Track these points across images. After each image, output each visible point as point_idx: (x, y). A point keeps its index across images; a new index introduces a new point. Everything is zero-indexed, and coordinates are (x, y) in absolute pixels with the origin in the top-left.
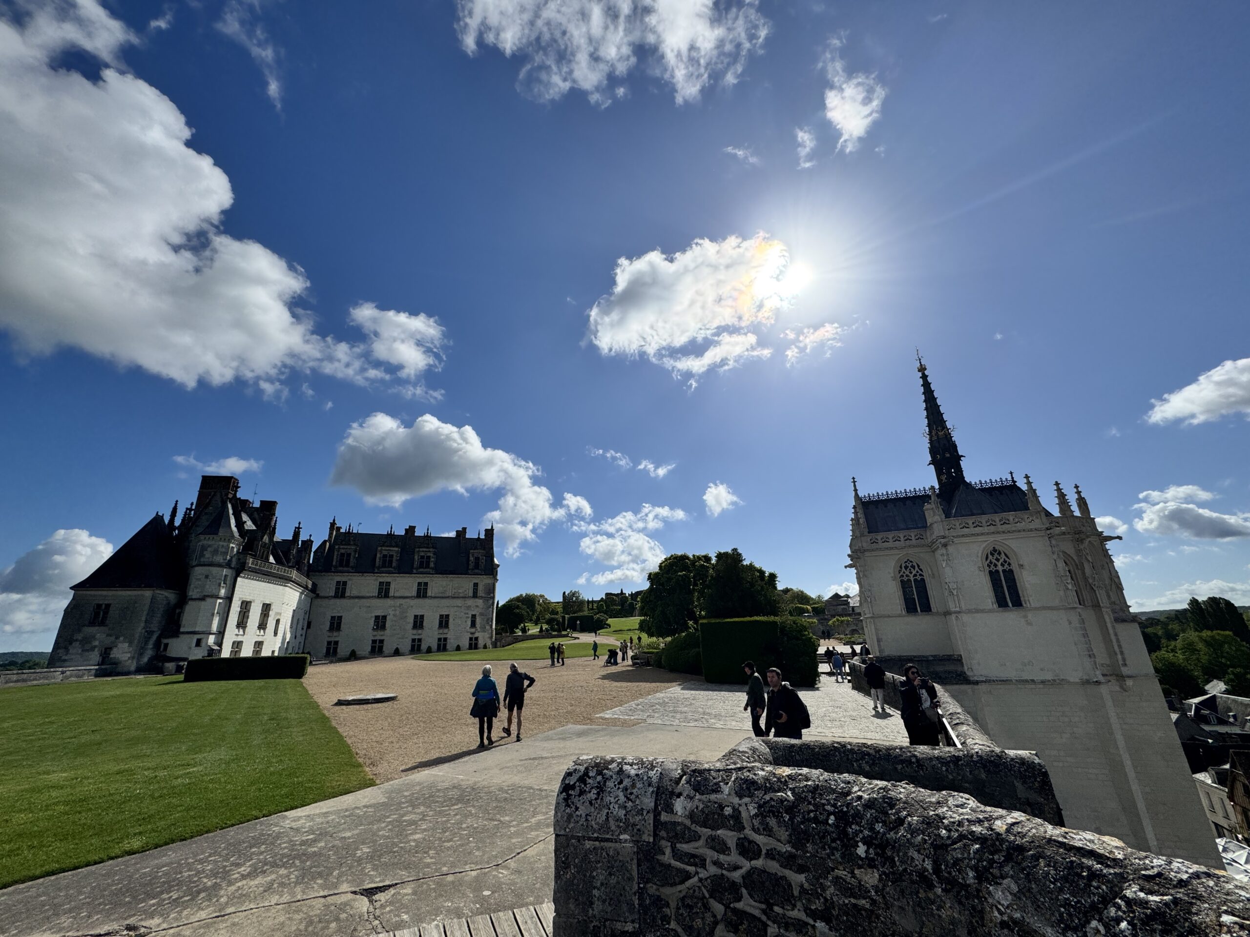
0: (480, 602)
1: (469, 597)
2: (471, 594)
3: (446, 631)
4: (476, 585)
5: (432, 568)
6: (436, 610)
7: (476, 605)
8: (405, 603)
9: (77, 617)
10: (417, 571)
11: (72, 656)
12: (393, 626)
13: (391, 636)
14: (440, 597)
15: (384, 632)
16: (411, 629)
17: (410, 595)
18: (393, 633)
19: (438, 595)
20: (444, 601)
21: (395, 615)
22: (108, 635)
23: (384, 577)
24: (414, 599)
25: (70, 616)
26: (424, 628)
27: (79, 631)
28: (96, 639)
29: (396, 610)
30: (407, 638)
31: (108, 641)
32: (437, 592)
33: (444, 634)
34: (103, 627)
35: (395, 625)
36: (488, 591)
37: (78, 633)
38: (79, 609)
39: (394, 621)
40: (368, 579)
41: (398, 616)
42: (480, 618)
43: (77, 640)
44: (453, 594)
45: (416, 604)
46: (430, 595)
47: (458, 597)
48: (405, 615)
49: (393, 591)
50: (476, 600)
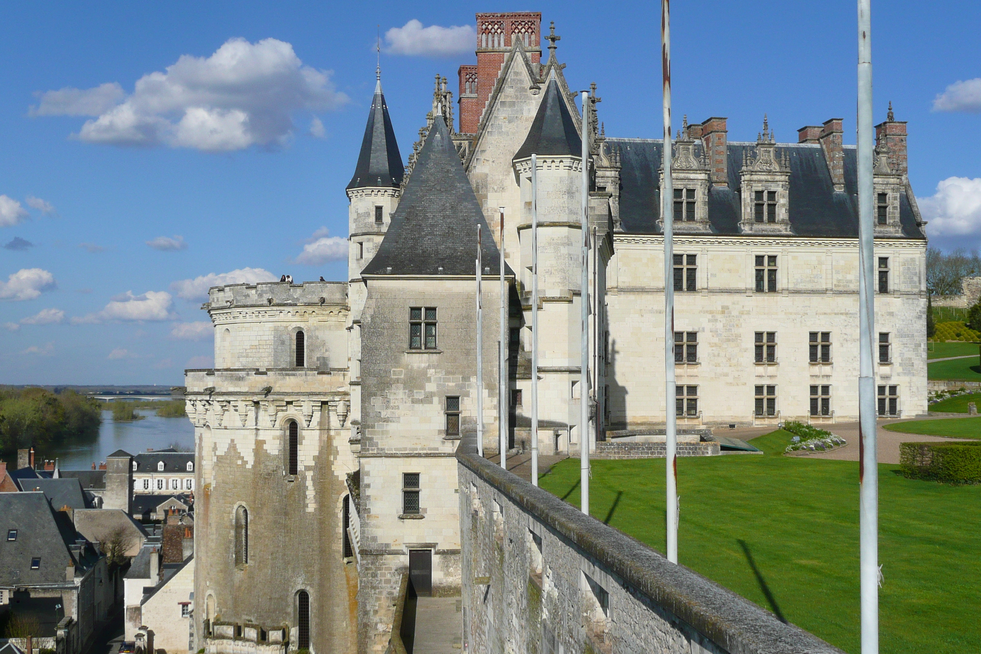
0: (895, 303)
3: (826, 369)
4: (884, 261)
6: (801, 322)
7: (889, 311)
8: (734, 303)
9: (386, 333)
10: (751, 229)
11: (397, 412)
12: (714, 356)
13: (712, 378)
14: (809, 292)
15: (695, 370)
16: (752, 364)
17: (742, 286)
18: (715, 373)
19: (801, 287)
20: (816, 299)
21: (714, 332)
22: (448, 373)
23: (683, 243)
24: (751, 294)
25: (373, 332)
26: (781, 364)
27: (397, 363)
28: (429, 380)
29: (716, 320)
30: (746, 384)
31: (452, 384)
32: (799, 280)
33: (823, 376)
34: (435, 355)
35: (719, 355)
36: (912, 278)
37: (396, 367)
38: (385, 318)
39: (716, 345)
40: (649, 248)
41: (721, 334)
42: (901, 343)
43: (397, 381)
44: (835, 285)
45: (757, 306)
46: (785, 286)
47: (846, 291)
48: (736, 332)
49: (706, 276)
50: (888, 298)
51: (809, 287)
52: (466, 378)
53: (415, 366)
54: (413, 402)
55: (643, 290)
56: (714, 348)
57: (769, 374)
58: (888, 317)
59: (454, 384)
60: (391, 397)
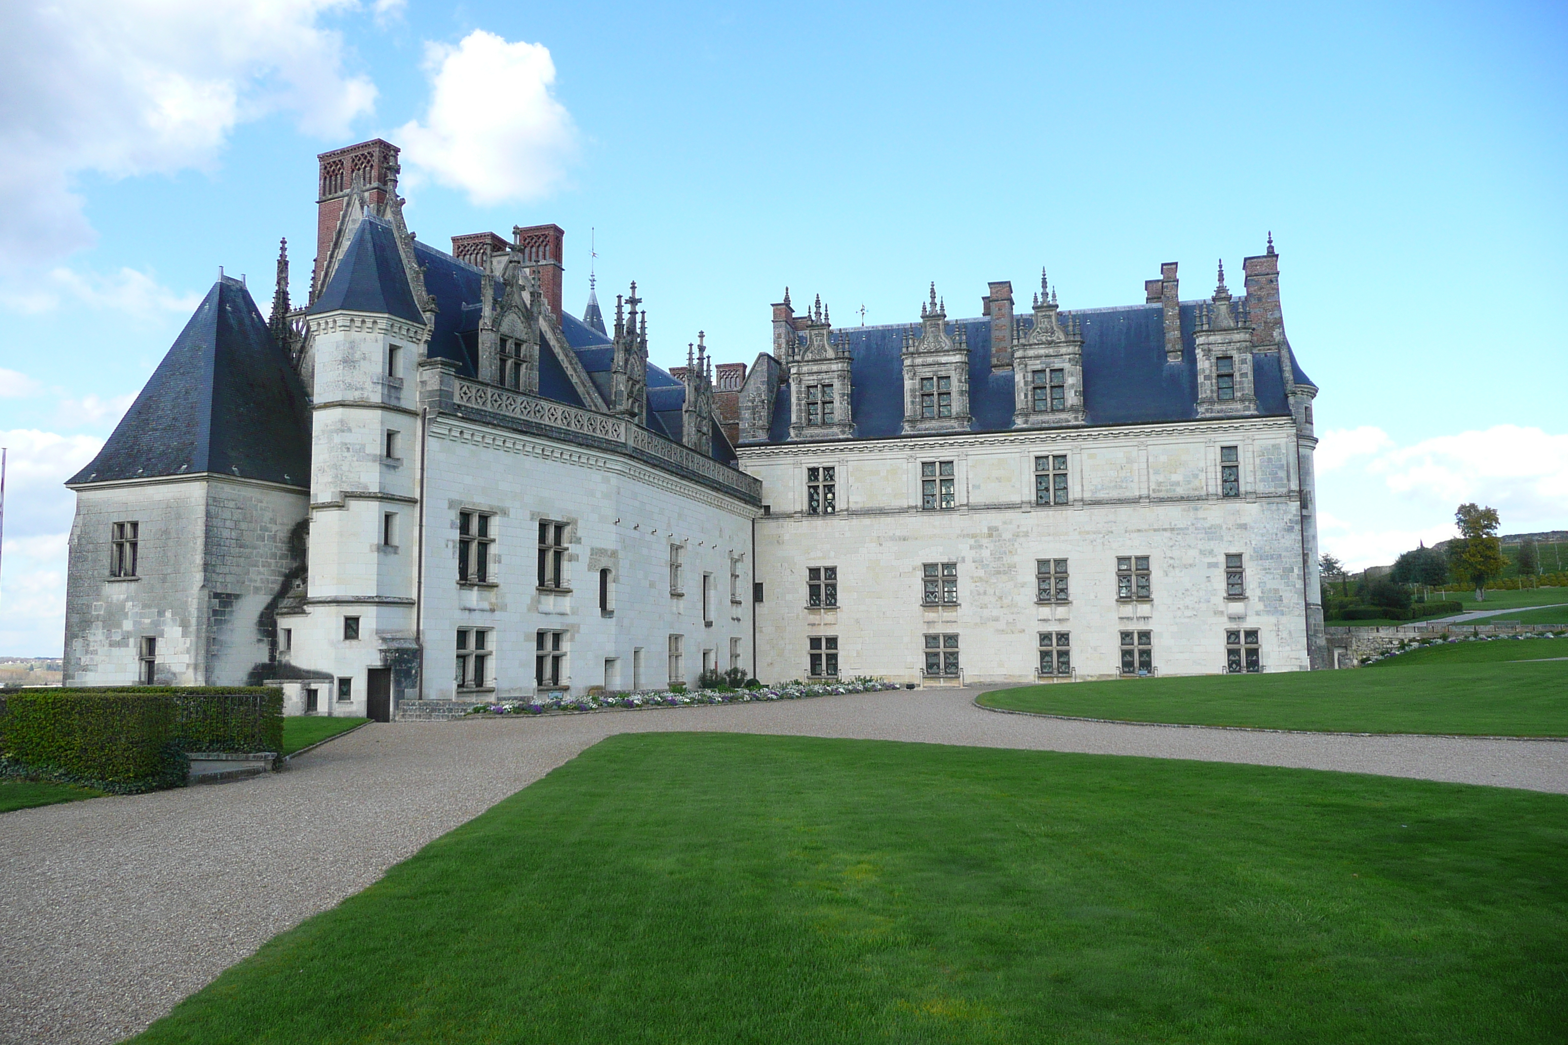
0: (1249, 511)
1: (1206, 498)
2: (1215, 485)
3: (1143, 609)
4: (1229, 451)
5: (1073, 409)
6: (1103, 544)
7: (1238, 522)
8: (1005, 523)
9: (90, 558)
10: (1026, 422)
11: (96, 658)
12: (979, 594)
13: (976, 624)
14: (1112, 502)
15: (954, 614)
16: (1032, 603)
17: (1016, 499)
18: (981, 617)
19: (1103, 495)
20: (1124, 512)
21: (979, 562)
22: (145, 606)
23: (932, 446)
24: (1029, 510)
25: (79, 558)
26: (1074, 602)
27: (98, 595)
28: (126, 615)
29: (981, 546)
30: (1024, 631)
31: (148, 621)
32: (1100, 487)
33: (1138, 618)
34: (133, 583)
35: (985, 593)
36: (1277, 473)
37: (97, 601)
38: (90, 537)
39: (981, 578)
40: (889, 457)
41: (988, 565)
42: (1259, 568)
43: (98, 616)
44: (1153, 490)
45: (1038, 525)
46: (1078, 496)
47: (1171, 498)
48: (1009, 562)
49: (966, 489)
50: (1237, 504)
51: (1115, 494)
52: (161, 613)
53: (115, 597)
54: (111, 645)
55: (882, 512)
56: (977, 584)
57: (1057, 617)
58: (1238, 531)
59: (149, 621)
60: (91, 638)
